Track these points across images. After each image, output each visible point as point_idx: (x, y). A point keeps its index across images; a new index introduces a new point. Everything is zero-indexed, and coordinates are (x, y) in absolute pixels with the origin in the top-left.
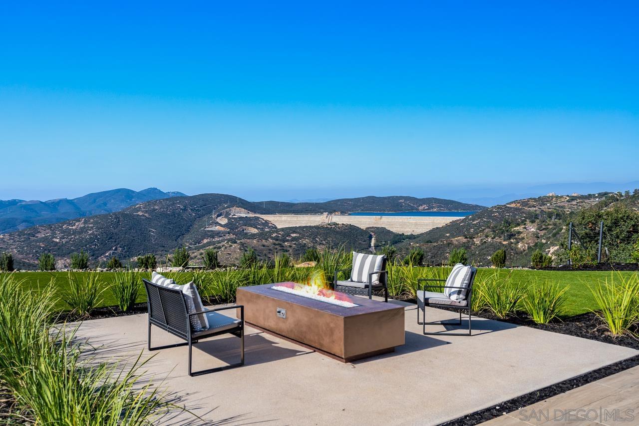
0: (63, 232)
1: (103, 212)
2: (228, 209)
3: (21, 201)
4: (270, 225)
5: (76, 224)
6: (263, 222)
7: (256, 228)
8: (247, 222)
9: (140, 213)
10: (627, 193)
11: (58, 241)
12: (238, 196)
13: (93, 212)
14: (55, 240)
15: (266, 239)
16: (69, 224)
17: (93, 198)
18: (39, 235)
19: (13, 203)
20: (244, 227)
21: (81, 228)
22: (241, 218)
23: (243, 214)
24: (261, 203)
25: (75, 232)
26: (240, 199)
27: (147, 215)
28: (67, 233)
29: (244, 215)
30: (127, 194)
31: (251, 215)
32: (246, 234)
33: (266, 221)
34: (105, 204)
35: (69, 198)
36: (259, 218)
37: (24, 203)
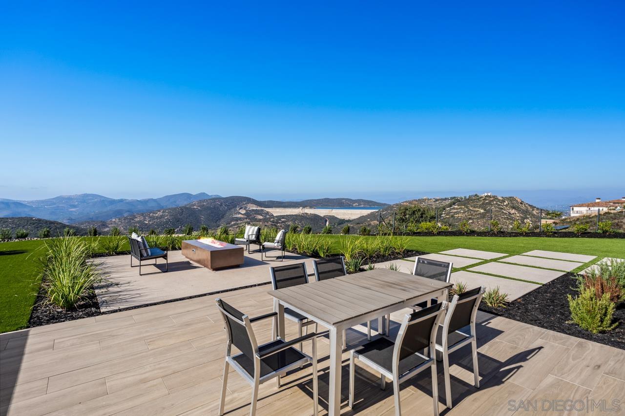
0: (150, 217)
1: (174, 206)
2: (246, 205)
3: (126, 200)
4: (270, 214)
5: (158, 213)
6: (266, 212)
7: (262, 216)
8: (257, 212)
9: (195, 207)
10: (465, 197)
11: (147, 222)
12: (252, 197)
13: (168, 206)
14: (145, 222)
15: (267, 222)
16: (154, 213)
17: (168, 198)
18: (136, 220)
19: (121, 201)
20: (255, 215)
21: (161, 215)
22: (253, 210)
23: (254, 207)
24: (265, 202)
25: (157, 218)
26: (253, 199)
27: (199, 208)
28: (153, 218)
29: (255, 208)
30: (188, 196)
31: (259, 208)
32: (256, 219)
34: (175, 202)
35: (155, 198)
36: (263, 210)
37: (127, 201)
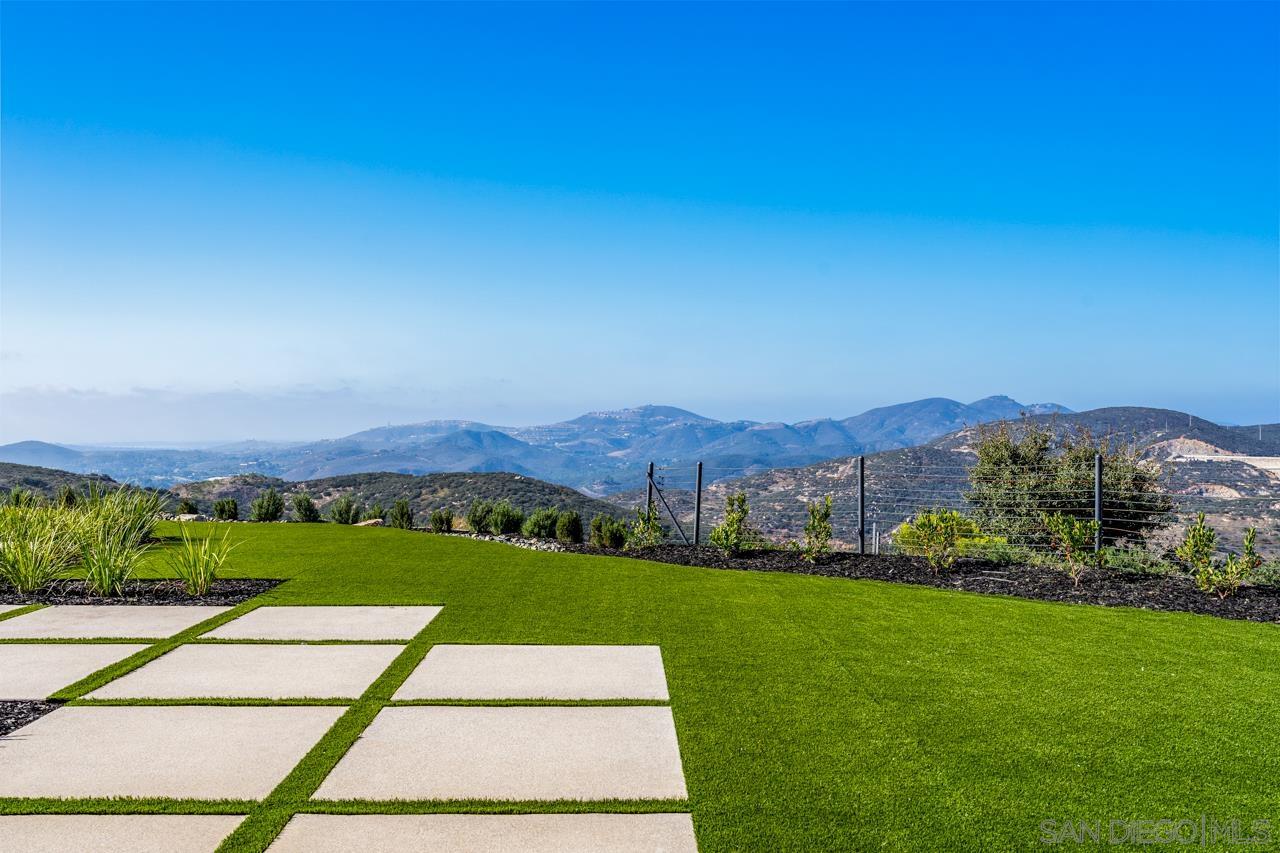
0: (816, 483)
1: (896, 446)
2: (1165, 443)
3: (753, 424)
4: (1272, 482)
5: (841, 469)
6: (1255, 473)
7: (1235, 487)
8: (1212, 473)
9: (964, 449)
11: (805, 500)
12: (1192, 412)
13: (878, 446)
14: (800, 497)
15: (1257, 516)
16: (828, 469)
17: (880, 417)
18: (775, 489)
19: (740, 427)
20: (1203, 486)
21: (848, 476)
22: (1195, 464)
23: (1203, 453)
24: (1253, 429)
25: (836, 484)
26: (1195, 419)
27: (976, 452)
28: (822, 485)
29: (1204, 458)
30: (945, 409)
31: (1224, 457)
32: (1208, 501)
33: (1262, 473)
34: (902, 431)
35: (837, 418)
36: (1242, 464)
37: (756, 428)
